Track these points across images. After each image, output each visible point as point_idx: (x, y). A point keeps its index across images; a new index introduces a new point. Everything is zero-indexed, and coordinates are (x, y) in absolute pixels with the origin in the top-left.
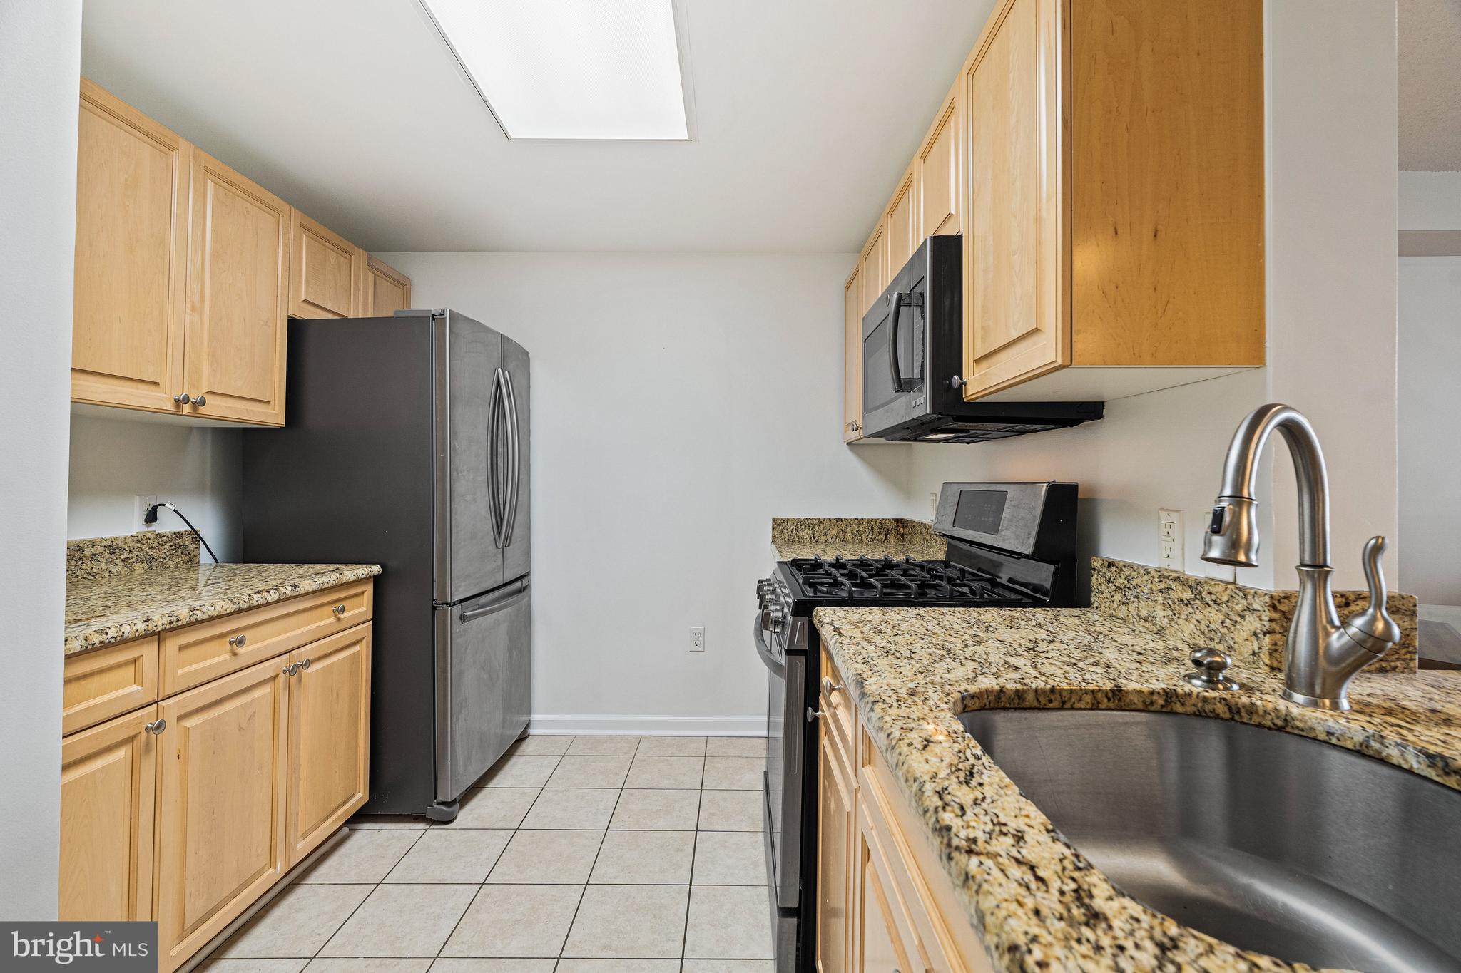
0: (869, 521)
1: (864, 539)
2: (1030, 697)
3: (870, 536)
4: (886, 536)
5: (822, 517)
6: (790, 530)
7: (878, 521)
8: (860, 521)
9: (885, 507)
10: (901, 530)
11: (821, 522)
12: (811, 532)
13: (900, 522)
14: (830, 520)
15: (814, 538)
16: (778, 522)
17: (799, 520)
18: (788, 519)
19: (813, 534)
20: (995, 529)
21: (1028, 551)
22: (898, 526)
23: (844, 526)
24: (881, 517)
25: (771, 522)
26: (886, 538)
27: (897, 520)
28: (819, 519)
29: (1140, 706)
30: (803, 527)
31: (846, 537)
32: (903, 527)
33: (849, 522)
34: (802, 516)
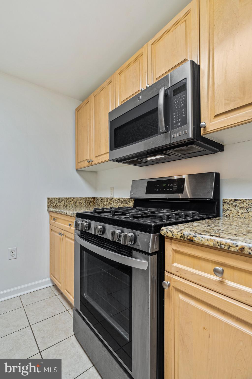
0: (84, 198)
1: (83, 205)
3: (85, 204)
4: (90, 203)
5: (68, 197)
6: (55, 202)
7: (87, 198)
8: (81, 198)
9: (89, 194)
10: (94, 201)
11: (67, 199)
12: (64, 203)
13: (94, 198)
14: (71, 198)
15: (65, 205)
16: (51, 199)
17: (59, 198)
18: (55, 198)
19: (65, 204)
22: (93, 200)
23: (76, 200)
24: (88, 197)
25: (46, 201)
26: (90, 204)
27: (93, 198)
28: (67, 198)
30: (61, 201)
31: (77, 204)
32: (95, 200)
33: (77, 199)
34: (60, 197)
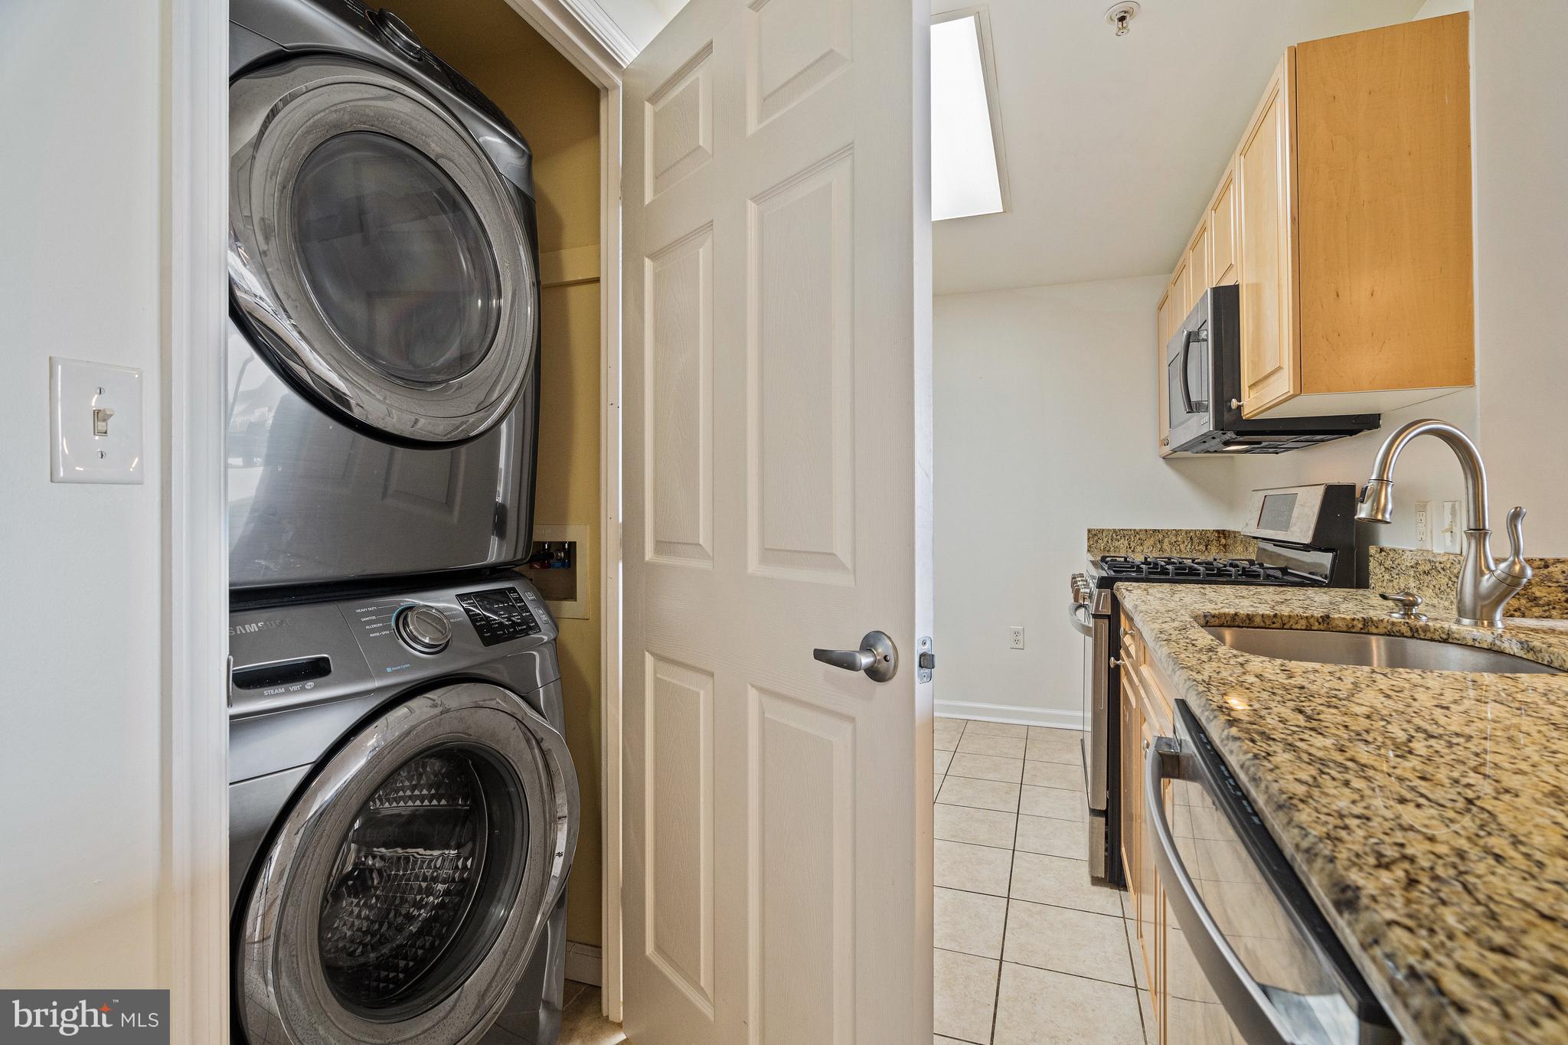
0: (1189, 532)
1: (1183, 549)
2: (1258, 620)
3: (1189, 546)
4: (1206, 546)
5: (1138, 528)
6: (1105, 540)
7: (1197, 532)
8: (1177, 532)
9: (1209, 520)
10: (1223, 541)
11: (1137, 532)
12: (1126, 542)
13: (1222, 534)
14: (1146, 531)
15: (1130, 548)
16: (1093, 532)
17: (1115, 531)
18: (1103, 530)
19: (1129, 544)
20: (1286, 527)
21: (1307, 540)
22: (1219, 537)
23: (1160, 536)
24: (1201, 529)
25: (1087, 533)
26: (1206, 549)
27: (1218, 532)
28: (1135, 530)
29: (1345, 629)
30: (1119, 537)
31: (1164, 547)
32: (1225, 538)
33: (1166, 533)
34: (1117, 528)
